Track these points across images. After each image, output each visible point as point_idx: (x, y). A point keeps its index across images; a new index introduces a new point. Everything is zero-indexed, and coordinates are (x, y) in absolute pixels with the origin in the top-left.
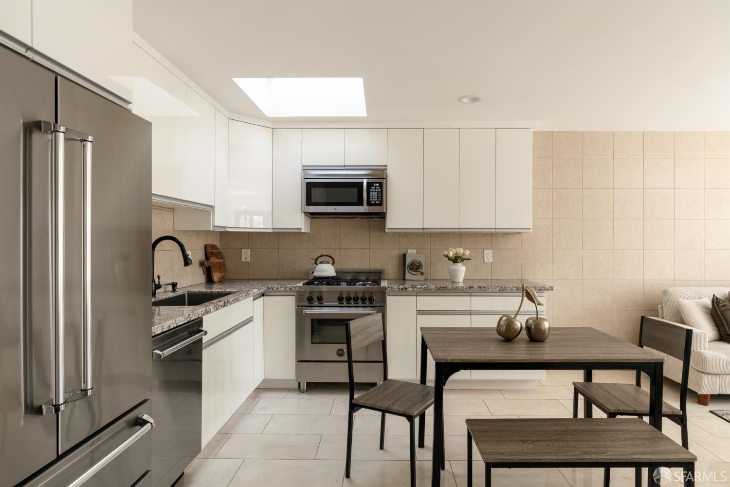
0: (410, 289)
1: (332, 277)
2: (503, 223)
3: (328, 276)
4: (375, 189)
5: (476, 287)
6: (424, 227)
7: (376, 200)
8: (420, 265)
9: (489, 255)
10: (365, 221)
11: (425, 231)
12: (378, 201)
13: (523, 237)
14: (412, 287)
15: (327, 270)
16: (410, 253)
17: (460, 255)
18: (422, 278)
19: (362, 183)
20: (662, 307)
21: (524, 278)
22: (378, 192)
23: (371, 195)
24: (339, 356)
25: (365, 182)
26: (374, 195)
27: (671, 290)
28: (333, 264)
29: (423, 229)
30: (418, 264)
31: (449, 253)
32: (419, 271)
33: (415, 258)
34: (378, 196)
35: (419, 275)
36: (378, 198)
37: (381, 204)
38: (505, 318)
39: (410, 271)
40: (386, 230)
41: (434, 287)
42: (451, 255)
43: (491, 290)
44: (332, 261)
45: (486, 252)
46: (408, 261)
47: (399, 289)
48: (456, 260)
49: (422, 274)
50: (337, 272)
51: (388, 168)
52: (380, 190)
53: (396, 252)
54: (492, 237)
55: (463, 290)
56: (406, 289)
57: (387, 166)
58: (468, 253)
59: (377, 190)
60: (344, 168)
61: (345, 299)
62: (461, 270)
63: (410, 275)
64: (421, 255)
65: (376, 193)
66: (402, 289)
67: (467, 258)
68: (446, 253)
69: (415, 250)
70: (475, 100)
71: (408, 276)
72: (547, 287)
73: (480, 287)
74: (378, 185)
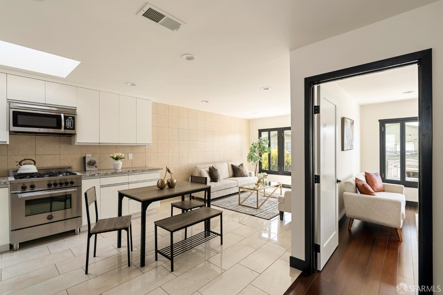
0: (97, 175)
1: (35, 173)
2: (140, 142)
3: (33, 172)
4: (70, 120)
5: (131, 171)
6: (100, 142)
7: (70, 126)
8: (94, 162)
9: (131, 156)
10: (57, 138)
11: (100, 144)
12: (71, 127)
13: (146, 148)
14: (98, 174)
15: (32, 169)
16: (88, 156)
17: (119, 156)
18: (96, 169)
19: (61, 116)
20: (195, 173)
21: (146, 166)
22: (71, 122)
23: (67, 123)
24: (49, 219)
25: (62, 115)
26: (69, 124)
27: (197, 166)
28: (35, 164)
29: (99, 143)
30: (93, 162)
31: (114, 155)
32: (94, 165)
33: (92, 159)
34: (71, 124)
35: (95, 168)
36: (71, 125)
37: (74, 129)
38: (160, 181)
39: (89, 166)
40: (76, 143)
41: (110, 172)
42: (115, 156)
43: (138, 171)
44: (33, 163)
45: (129, 154)
46: (87, 160)
47: (90, 175)
48: (117, 159)
49: (96, 167)
50: (38, 170)
51: (77, 109)
52: (73, 121)
53: (79, 156)
54: (132, 147)
55: (125, 173)
56: (94, 175)
57: (76, 108)
58: (123, 155)
59: (71, 121)
60: (44, 105)
61: (53, 185)
62: (120, 163)
63: (88, 168)
64: (95, 157)
65: (70, 122)
66: (92, 175)
67: (123, 157)
68: (112, 155)
69: (91, 155)
70: (133, 85)
71: (87, 168)
72: (161, 168)
73: (133, 171)
74: (71, 118)
